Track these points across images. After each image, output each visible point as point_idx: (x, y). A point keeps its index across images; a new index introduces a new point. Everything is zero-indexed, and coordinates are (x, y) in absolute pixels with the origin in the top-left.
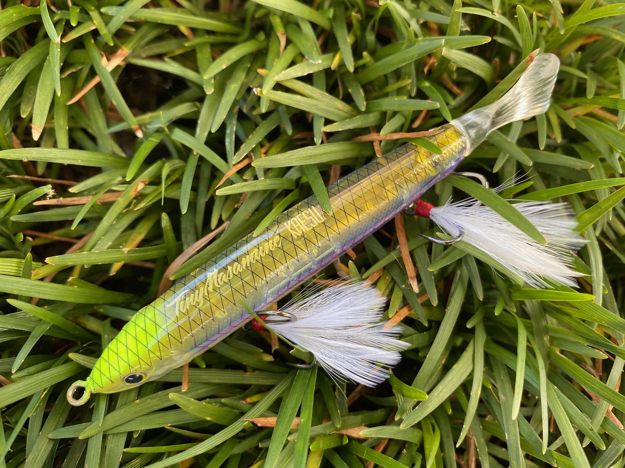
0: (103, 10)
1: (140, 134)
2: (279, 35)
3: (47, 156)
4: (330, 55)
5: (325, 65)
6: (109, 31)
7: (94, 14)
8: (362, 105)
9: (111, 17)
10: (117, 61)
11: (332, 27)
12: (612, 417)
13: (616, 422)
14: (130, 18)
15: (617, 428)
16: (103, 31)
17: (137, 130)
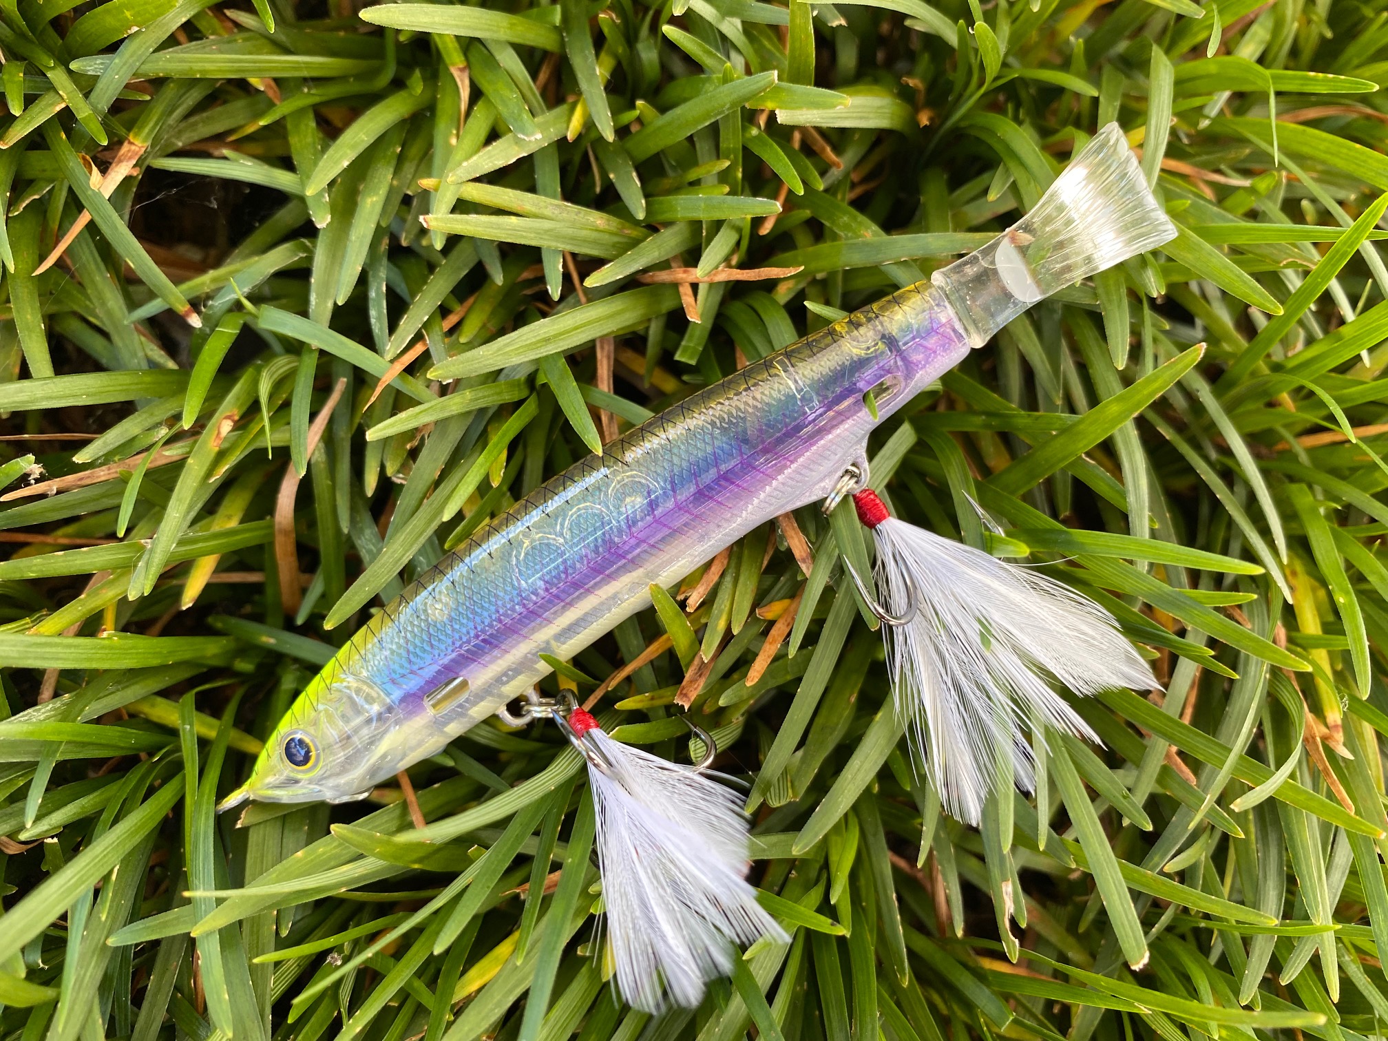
0: (74, 66)
1: (195, 321)
2: (456, 73)
3: (16, 399)
4: (562, 109)
5: (554, 134)
6: (95, 109)
7: (57, 76)
8: (638, 207)
9: (96, 78)
10: (122, 170)
11: (563, 44)
12: (1176, 764)
13: (1182, 771)
14: (135, 75)
15: (1185, 783)
16: (83, 112)
17: (187, 314)
